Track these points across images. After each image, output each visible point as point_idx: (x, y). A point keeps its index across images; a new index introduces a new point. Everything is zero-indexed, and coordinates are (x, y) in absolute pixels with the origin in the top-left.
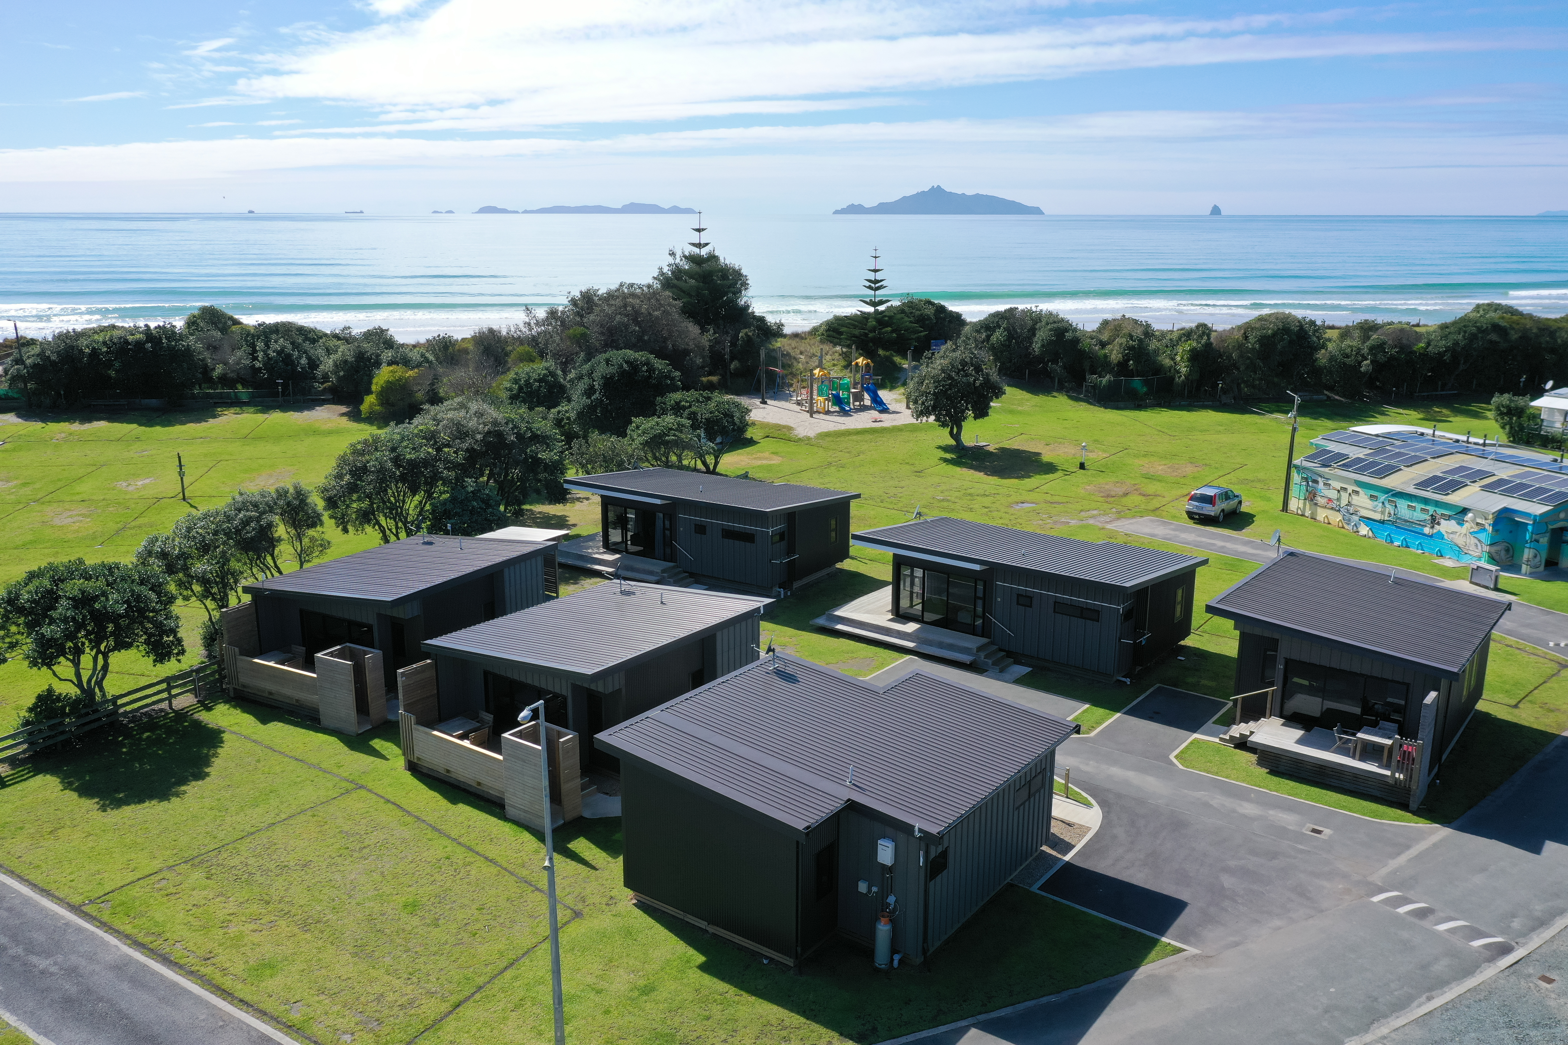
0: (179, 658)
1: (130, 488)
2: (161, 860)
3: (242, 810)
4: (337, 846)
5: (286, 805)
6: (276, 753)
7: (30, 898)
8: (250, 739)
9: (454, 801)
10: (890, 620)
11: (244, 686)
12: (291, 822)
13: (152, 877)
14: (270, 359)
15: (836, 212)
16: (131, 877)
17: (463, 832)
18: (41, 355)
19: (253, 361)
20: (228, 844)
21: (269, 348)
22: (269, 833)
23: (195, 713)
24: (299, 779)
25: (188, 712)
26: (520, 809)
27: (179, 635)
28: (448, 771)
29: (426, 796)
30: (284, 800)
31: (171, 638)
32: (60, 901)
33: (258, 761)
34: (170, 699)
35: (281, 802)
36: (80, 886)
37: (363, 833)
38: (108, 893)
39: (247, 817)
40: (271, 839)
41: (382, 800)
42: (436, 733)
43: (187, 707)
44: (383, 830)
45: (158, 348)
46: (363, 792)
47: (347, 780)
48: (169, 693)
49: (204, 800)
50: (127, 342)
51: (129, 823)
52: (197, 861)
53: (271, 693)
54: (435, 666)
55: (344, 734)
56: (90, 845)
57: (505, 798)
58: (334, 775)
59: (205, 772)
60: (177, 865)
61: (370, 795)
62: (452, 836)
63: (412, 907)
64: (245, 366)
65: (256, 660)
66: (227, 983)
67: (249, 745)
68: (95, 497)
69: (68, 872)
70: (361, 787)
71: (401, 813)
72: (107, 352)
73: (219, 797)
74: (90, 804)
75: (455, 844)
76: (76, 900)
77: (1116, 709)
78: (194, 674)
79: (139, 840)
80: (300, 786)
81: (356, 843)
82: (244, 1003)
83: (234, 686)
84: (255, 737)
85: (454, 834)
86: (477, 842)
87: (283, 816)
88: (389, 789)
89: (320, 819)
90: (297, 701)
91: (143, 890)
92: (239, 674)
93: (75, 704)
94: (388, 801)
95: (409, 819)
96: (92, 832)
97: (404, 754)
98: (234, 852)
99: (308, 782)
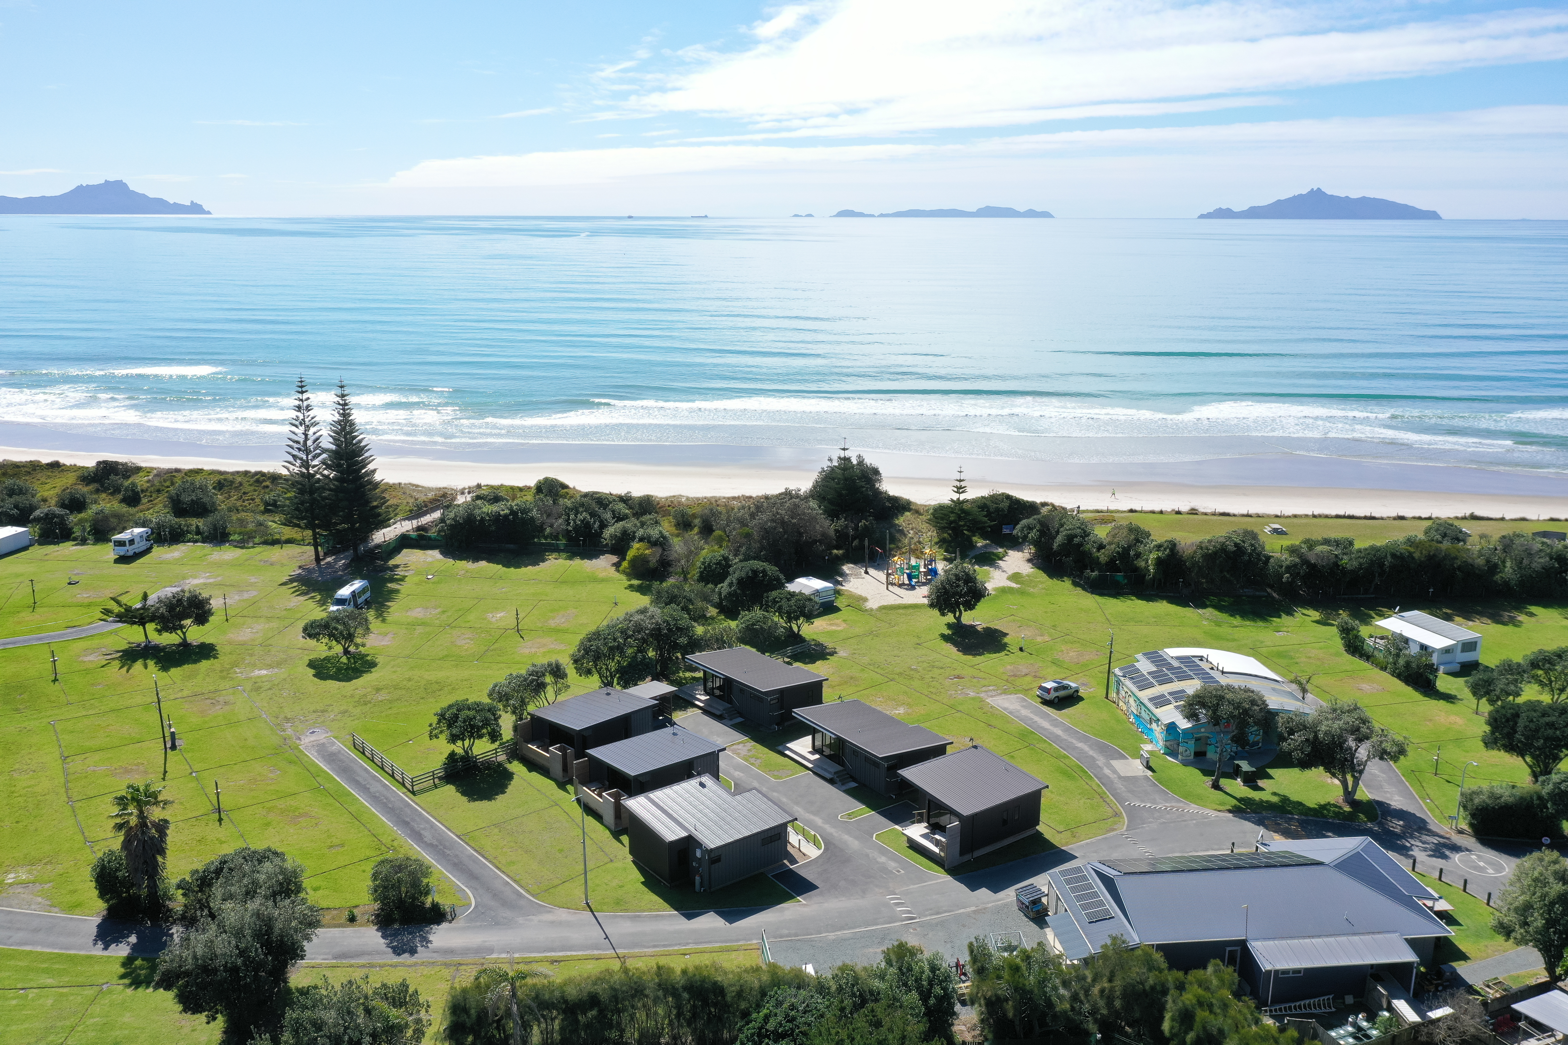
0: (501, 740)
1: (494, 619)
2: (486, 823)
3: (516, 807)
4: (543, 826)
5: (530, 808)
6: (532, 787)
8: (524, 779)
10: (810, 752)
11: (523, 756)
12: (531, 815)
13: (483, 829)
14: (576, 525)
15: (1202, 216)
16: (477, 828)
19: (567, 526)
21: (576, 518)
23: (505, 764)
24: (536, 798)
25: (502, 764)
27: (501, 731)
28: (587, 803)
29: (580, 812)
31: (498, 733)
32: (453, 833)
33: (525, 789)
34: (496, 758)
35: (528, 807)
36: (459, 828)
38: (468, 832)
39: (516, 810)
41: (563, 811)
42: (586, 788)
43: (502, 762)
45: (516, 520)
46: (557, 807)
47: (553, 801)
48: (496, 756)
49: (502, 803)
51: (475, 809)
53: (533, 760)
54: (587, 761)
55: (557, 781)
58: (552, 798)
59: (505, 791)
60: (491, 826)
61: (562, 808)
63: (561, 851)
64: (563, 529)
65: (527, 744)
66: (500, 866)
67: (523, 781)
68: (476, 626)
69: (457, 823)
70: (557, 805)
73: (508, 802)
74: (465, 799)
76: (459, 834)
77: (873, 810)
78: (506, 748)
80: (538, 801)
81: (550, 826)
82: (503, 872)
83: (520, 755)
87: (528, 813)
89: (541, 816)
90: (542, 765)
91: (481, 833)
92: (522, 750)
93: (462, 758)
94: (565, 812)
96: (465, 810)
97: (575, 795)
98: (509, 824)
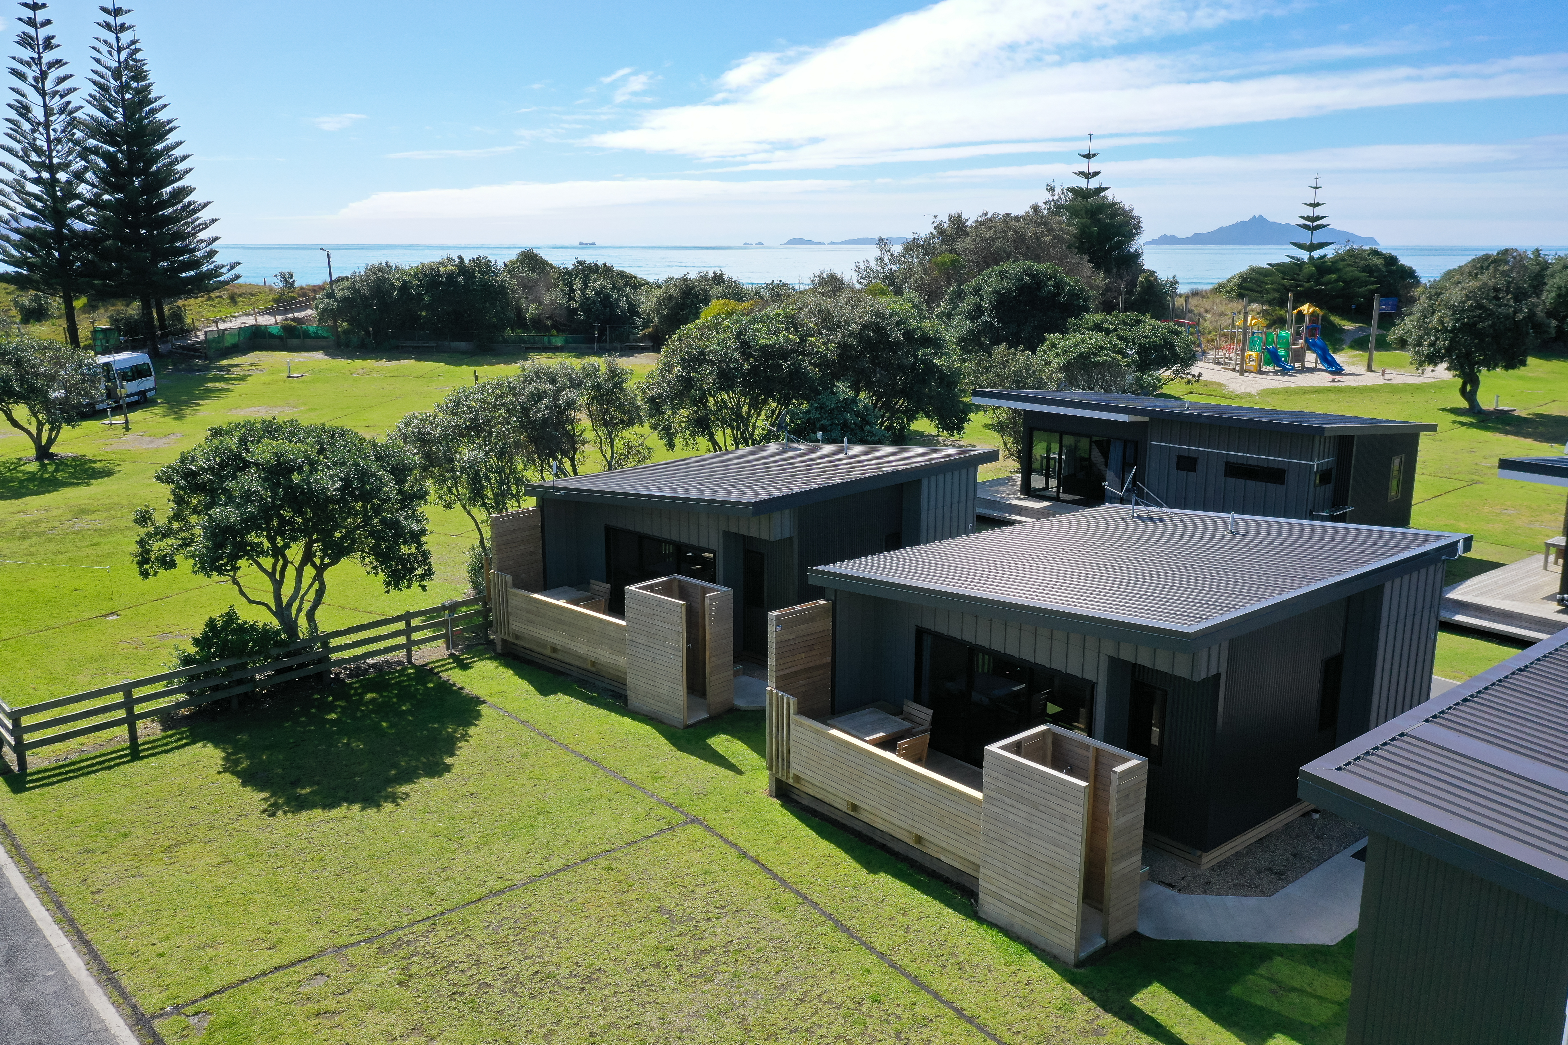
0: (423, 583)
2: (327, 930)
3: (487, 843)
4: (650, 941)
5: (562, 840)
6: (555, 746)
7: (76, 984)
8: (516, 719)
9: (872, 867)
10: (1559, 612)
11: (517, 637)
12: (569, 876)
13: (300, 967)
14: (587, 299)
16: (264, 960)
17: (897, 939)
18: (352, 288)
19: (569, 300)
20: (451, 910)
21: (587, 287)
22: (527, 896)
23: (442, 671)
24: (588, 795)
25: (432, 669)
26: (1014, 905)
27: (426, 548)
28: (855, 807)
29: (812, 852)
30: (560, 831)
31: (413, 550)
33: (525, 756)
34: (409, 646)
35: (555, 834)
36: (172, 967)
37: (700, 917)
38: (212, 994)
39: (494, 858)
40: (530, 909)
41: (733, 850)
42: (834, 732)
43: (433, 662)
44: (738, 915)
45: (470, 282)
46: (697, 831)
47: (670, 806)
48: (408, 638)
49: (428, 816)
50: (438, 275)
51: (296, 845)
52: (392, 938)
53: (554, 650)
54: (834, 610)
55: (664, 723)
56: (219, 882)
57: (981, 876)
58: (647, 792)
59: (444, 764)
60: (353, 945)
61: (711, 839)
62: (876, 945)
64: (560, 307)
65: (536, 596)
67: (515, 727)
69: (162, 934)
70: (695, 820)
71: (771, 883)
72: (418, 286)
73: (453, 812)
75: (885, 967)
78: (447, 612)
79: (303, 882)
80: (589, 806)
81: (686, 939)
83: (502, 636)
84: (524, 716)
85: (881, 941)
86: (930, 966)
87: (556, 863)
88: (744, 830)
89: (621, 877)
90: (594, 664)
91: (277, 995)
92: (511, 617)
93: (266, 638)
94: (744, 854)
95: (787, 897)
96: (232, 857)
97: (770, 768)
98: (460, 928)
99: (603, 801)
